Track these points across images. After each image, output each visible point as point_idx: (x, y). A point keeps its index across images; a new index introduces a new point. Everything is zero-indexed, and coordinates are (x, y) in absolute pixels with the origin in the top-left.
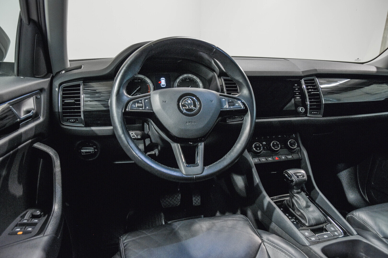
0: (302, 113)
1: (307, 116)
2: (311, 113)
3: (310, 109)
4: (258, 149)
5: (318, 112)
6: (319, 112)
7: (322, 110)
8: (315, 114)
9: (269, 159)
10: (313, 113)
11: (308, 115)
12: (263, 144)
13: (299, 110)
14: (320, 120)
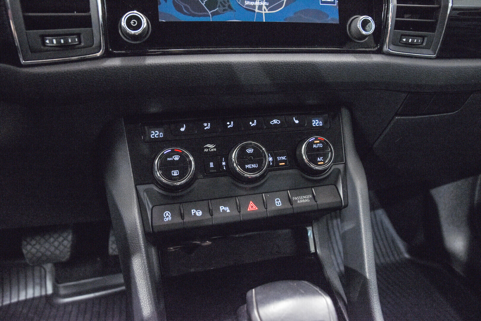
0: (365, 37)
1: (380, 52)
2: (396, 42)
3: (398, 25)
4: (175, 173)
5: (423, 37)
6: (426, 39)
7: (440, 34)
8: (412, 45)
9: (222, 208)
10: (404, 40)
11: (385, 49)
12: (206, 150)
13: (353, 25)
14: (429, 71)
